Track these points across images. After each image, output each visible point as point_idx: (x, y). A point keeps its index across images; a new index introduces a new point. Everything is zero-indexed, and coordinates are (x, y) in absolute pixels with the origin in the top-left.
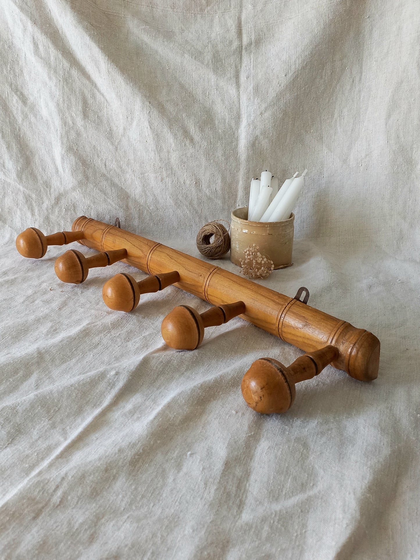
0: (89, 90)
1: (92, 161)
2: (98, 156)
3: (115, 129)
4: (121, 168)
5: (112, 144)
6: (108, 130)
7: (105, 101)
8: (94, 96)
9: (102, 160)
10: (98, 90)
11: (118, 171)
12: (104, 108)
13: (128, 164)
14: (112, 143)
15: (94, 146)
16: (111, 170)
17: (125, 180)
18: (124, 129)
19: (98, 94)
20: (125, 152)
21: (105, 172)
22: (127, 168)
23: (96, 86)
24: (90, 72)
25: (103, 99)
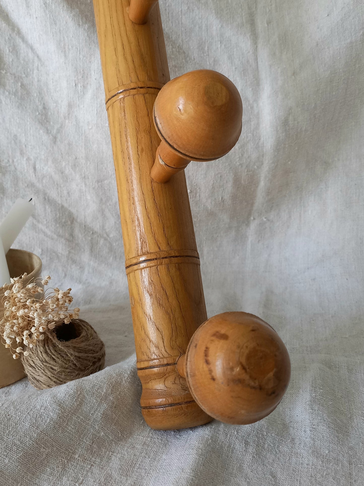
0: (7, 38)
1: (11, 161)
2: (22, 153)
3: (52, 105)
4: (62, 173)
5: (48, 132)
6: (41, 107)
7: (36, 58)
8: (15, 50)
9: (28, 159)
10: (24, 39)
11: (57, 177)
12: (33, 70)
13: (75, 166)
14: (47, 130)
15: (15, 136)
16: (44, 177)
17: (68, 193)
18: (70, 106)
19: (22, 46)
20: (69, 144)
21: (33, 179)
22: (73, 172)
23: (19, 33)
24: (9, 8)
25: (31, 55)
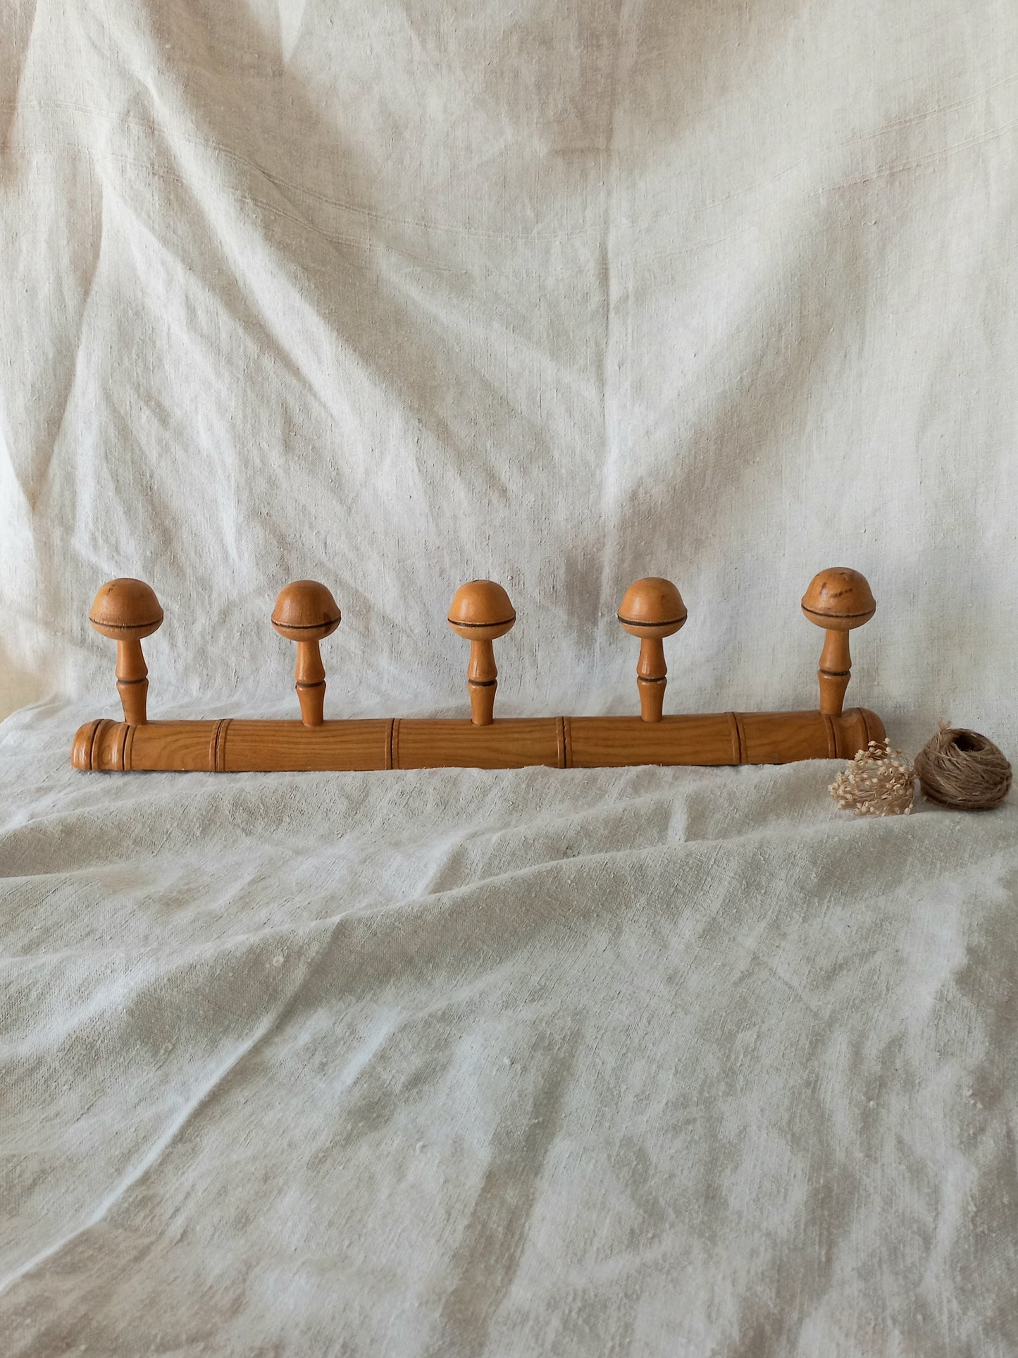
0: (297, 395)
1: (298, 535)
2: (311, 527)
3: (347, 471)
4: (357, 550)
5: (341, 502)
6: (334, 474)
7: (329, 418)
8: (306, 409)
9: (318, 533)
10: (315, 396)
11: (351, 555)
12: (326, 431)
13: (372, 542)
14: (341, 500)
15: (304, 507)
16: (336, 554)
17: (364, 575)
19: (314, 405)
20: (366, 516)
21: (324, 558)
22: (370, 550)
23: (311, 389)
24: (299, 361)
25: (323, 414)
